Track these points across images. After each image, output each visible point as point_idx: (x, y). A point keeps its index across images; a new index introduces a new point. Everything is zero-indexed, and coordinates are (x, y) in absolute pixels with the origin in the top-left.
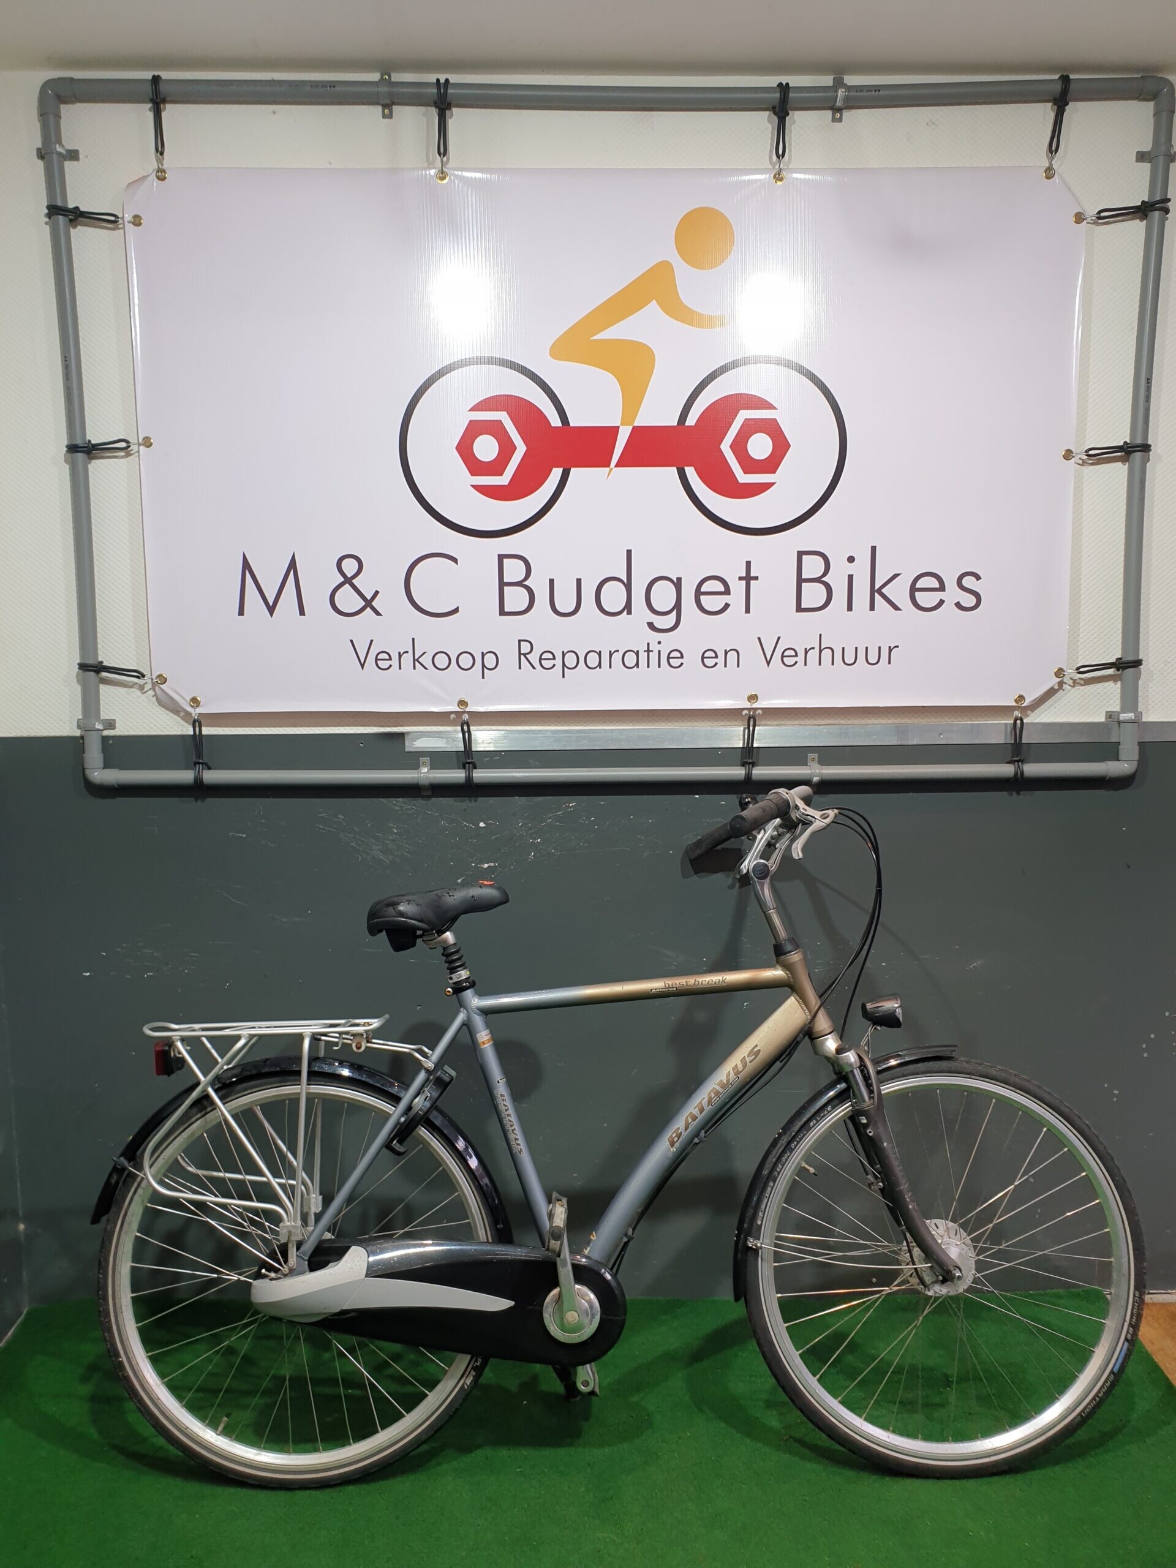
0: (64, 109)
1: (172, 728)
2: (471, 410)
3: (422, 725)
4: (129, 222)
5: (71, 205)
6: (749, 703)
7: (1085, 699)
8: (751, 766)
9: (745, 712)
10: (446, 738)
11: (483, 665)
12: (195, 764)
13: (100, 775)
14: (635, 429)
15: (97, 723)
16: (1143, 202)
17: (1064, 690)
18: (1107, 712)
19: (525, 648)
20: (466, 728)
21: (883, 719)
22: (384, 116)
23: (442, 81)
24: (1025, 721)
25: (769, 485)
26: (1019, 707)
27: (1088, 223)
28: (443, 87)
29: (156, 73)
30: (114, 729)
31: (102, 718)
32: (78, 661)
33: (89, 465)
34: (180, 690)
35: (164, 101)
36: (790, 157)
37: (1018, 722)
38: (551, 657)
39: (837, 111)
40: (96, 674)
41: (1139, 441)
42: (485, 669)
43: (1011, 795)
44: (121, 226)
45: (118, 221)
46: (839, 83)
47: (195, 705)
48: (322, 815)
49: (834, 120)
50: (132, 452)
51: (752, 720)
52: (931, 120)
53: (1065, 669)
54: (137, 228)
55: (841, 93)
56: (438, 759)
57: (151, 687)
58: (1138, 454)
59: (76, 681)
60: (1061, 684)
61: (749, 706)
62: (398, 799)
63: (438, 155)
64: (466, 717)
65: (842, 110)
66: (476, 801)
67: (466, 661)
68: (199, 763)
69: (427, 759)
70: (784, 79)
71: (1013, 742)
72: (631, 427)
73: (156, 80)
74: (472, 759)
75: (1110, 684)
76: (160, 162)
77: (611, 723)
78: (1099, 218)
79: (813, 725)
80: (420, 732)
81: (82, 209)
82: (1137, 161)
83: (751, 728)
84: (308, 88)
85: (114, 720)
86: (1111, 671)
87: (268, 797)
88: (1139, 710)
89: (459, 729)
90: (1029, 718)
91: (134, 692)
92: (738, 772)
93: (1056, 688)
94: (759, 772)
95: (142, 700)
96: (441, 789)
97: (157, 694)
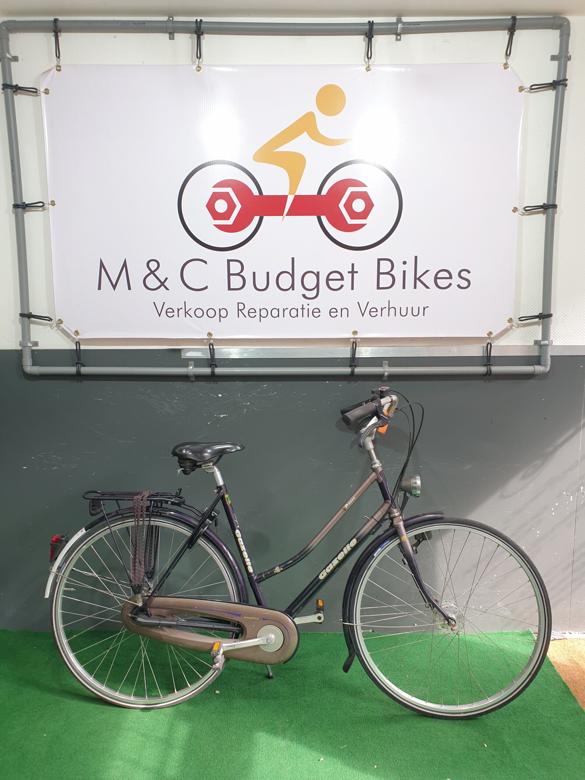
0: (11, 36)
1: (65, 345)
2: (214, 187)
3: (190, 345)
4: (43, 92)
5: (14, 84)
6: (353, 335)
7: (524, 334)
8: (354, 367)
9: (352, 340)
10: (202, 352)
11: (220, 315)
12: (77, 363)
13: (30, 368)
14: (296, 197)
15: (28, 343)
16: (554, 81)
17: (513, 329)
18: (535, 341)
19: (241, 306)
20: (211, 347)
22: (170, 39)
23: (199, 20)
24: (492, 345)
25: (364, 225)
26: (489, 338)
27: (526, 92)
28: (199, 24)
29: (56, 18)
30: (38, 346)
31: (31, 341)
32: (20, 312)
33: (24, 215)
34: (69, 326)
35: (60, 31)
36: (375, 59)
37: (489, 345)
38: (254, 311)
39: (398, 34)
40: (29, 319)
41: (551, 203)
42: (221, 317)
43: (485, 382)
44: (39, 94)
45: (37, 92)
46: (399, 21)
47: (77, 335)
48: (141, 389)
49: (397, 40)
50: (46, 208)
51: (354, 344)
52: (446, 40)
53: (513, 319)
54: (47, 95)
55: (400, 26)
56: (198, 362)
57: (55, 325)
58: (551, 210)
59: (19, 322)
60: (511, 327)
61: (353, 337)
62: (178, 382)
63: (197, 58)
64: (212, 341)
65: (401, 34)
66: (217, 383)
67: (211, 313)
68: (79, 363)
69: (192, 363)
70: (371, 19)
71: (486, 356)
72: (294, 196)
73: (56, 20)
74: (215, 362)
75: (536, 326)
76: (58, 62)
77: (285, 345)
78: (531, 89)
79: (385, 347)
80: (189, 349)
81: (19, 86)
82: (551, 60)
83: (354, 347)
84: (131, 24)
85: (38, 342)
86: (537, 320)
87: (113, 380)
88: (551, 339)
89: (208, 347)
90: (495, 343)
91: (47, 328)
92: (348, 370)
93: (509, 328)
94: (358, 370)
95: (52, 332)
96: (199, 378)
97: (59, 329)
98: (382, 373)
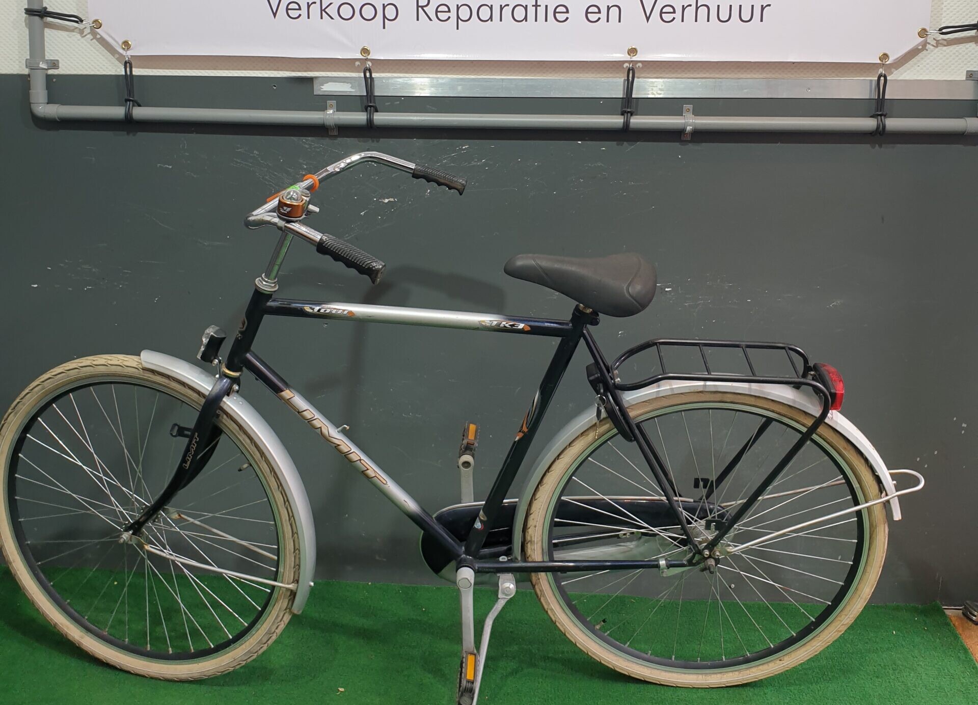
1: (107, 68)
3: (329, 71)
6: (629, 57)
7: (947, 59)
8: (629, 114)
9: (626, 65)
10: (351, 83)
11: (384, 17)
12: (127, 100)
13: (44, 108)
15: (41, 63)
17: (927, 50)
18: (967, 71)
19: (423, 1)
20: (368, 75)
21: (755, 74)
24: (888, 78)
26: (883, 64)
30: (58, 69)
31: (46, 58)
32: (26, 7)
34: (113, 33)
37: (882, 78)
38: (447, 10)
40: (40, 18)
42: (386, 20)
43: (873, 147)
47: (126, 48)
48: (239, 150)
53: (928, 29)
56: (343, 102)
57: (89, 31)
59: (24, 24)
60: (924, 45)
61: (629, 59)
62: (307, 138)
64: (369, 64)
66: (378, 142)
67: (368, 12)
69: (334, 102)
71: (877, 98)
74: (374, 103)
75: (971, 45)
77: (502, 73)
79: (689, 78)
80: (328, 77)
83: (630, 79)
85: (58, 61)
86: (973, 33)
87: (192, 132)
89: (362, 75)
90: (892, 75)
91: (74, 35)
92: (617, 121)
93: (920, 47)
94: (637, 121)
95: (82, 43)
96: (346, 130)
97: (95, 37)
98: (681, 127)
